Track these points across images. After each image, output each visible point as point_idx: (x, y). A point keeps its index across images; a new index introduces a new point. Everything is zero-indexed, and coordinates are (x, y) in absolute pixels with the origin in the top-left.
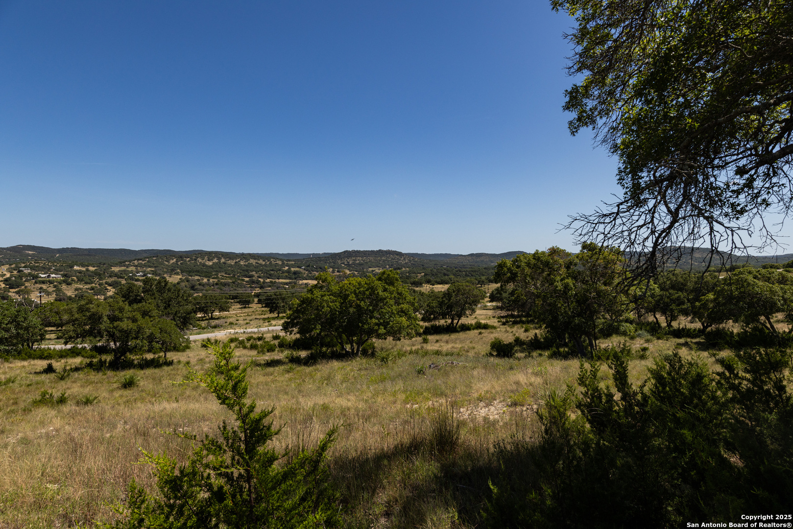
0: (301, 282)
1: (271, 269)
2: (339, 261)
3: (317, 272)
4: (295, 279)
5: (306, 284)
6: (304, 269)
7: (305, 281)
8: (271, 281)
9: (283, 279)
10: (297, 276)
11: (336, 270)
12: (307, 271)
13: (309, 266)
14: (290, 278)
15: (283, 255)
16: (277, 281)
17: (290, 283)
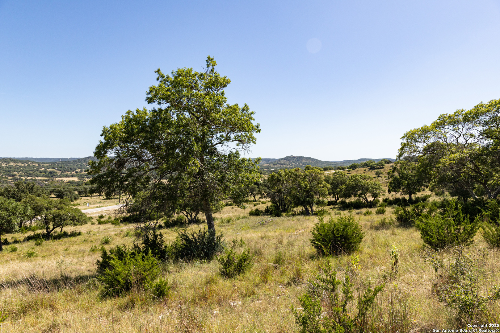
0: (57, 179)
1: (30, 169)
2: (85, 164)
3: (69, 172)
4: (52, 177)
5: (61, 180)
6: (58, 170)
7: (60, 179)
8: (32, 179)
9: (41, 177)
10: (52, 174)
11: (84, 170)
12: (60, 171)
13: (61, 167)
14: (47, 176)
15: (36, 159)
16: (37, 178)
17: (48, 180)
